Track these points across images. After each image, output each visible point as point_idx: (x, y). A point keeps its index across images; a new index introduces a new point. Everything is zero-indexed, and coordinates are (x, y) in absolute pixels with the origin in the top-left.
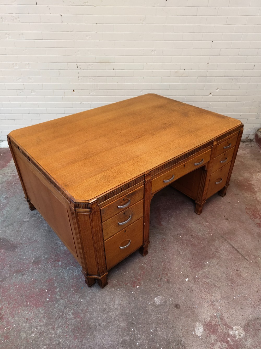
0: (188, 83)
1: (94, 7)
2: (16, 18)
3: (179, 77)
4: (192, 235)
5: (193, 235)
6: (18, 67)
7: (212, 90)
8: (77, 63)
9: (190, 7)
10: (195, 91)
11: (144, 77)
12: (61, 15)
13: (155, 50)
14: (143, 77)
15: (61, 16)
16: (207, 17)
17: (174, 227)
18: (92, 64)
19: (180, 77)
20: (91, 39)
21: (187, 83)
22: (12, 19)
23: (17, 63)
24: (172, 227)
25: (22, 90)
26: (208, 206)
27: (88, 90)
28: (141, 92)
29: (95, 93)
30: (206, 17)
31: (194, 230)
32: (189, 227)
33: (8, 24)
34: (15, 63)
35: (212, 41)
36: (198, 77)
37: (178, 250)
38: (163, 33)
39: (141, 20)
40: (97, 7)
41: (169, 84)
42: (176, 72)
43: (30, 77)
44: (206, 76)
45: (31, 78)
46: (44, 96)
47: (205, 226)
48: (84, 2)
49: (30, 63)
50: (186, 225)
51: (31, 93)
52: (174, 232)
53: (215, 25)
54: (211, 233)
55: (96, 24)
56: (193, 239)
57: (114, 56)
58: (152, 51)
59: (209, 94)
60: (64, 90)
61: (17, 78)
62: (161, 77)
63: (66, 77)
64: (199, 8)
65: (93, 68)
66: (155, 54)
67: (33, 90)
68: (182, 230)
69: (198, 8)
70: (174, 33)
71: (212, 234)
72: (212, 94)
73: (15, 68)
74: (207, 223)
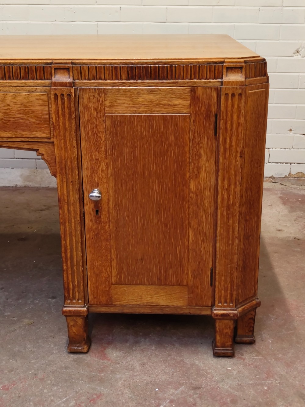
0: (236, 24)
3: (211, 7)
4: (196, 388)
5: (200, 388)
7: (300, 42)
10: (255, 43)
11: (122, 6)
14: (119, 6)
17: (143, 364)
19: (215, 7)
21: (233, 24)
24: (137, 365)
26: (271, 316)
31: (208, 373)
32: (193, 365)
36: (261, 8)
41: (187, 24)
44: (282, 6)
47: (249, 365)
50: (187, 360)
52: (138, 377)
54: (262, 385)
56: (198, 400)
59: (294, 53)
62: (166, 7)
68: (166, 373)
71: (269, 388)
72: (302, 52)
74: (257, 356)
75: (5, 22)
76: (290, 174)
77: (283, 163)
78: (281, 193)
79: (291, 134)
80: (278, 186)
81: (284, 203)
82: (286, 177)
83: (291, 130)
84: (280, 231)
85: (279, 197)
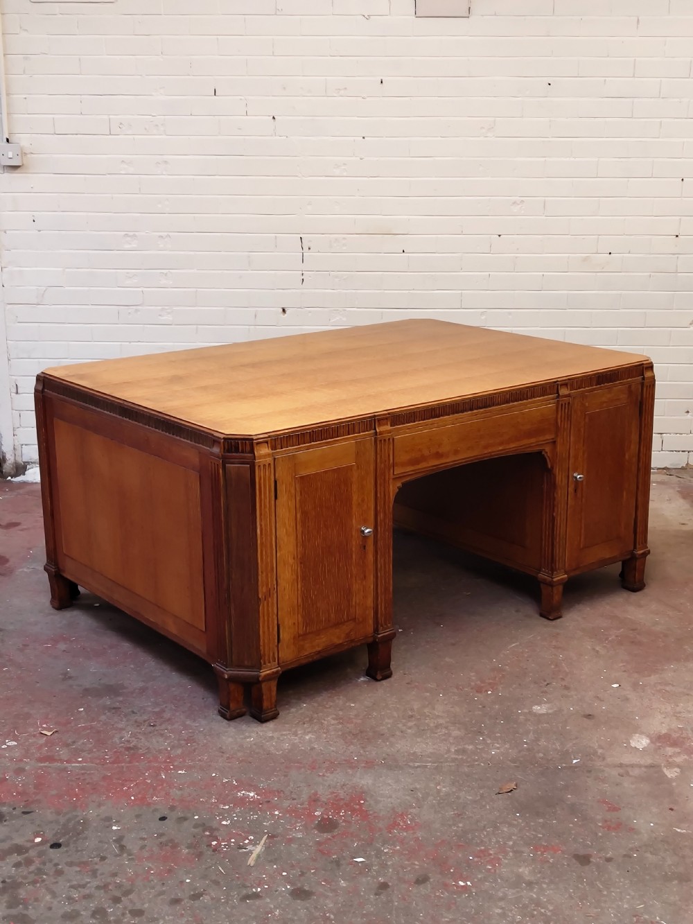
0: (624, 292)
1: (360, 99)
2: (157, 125)
3: (594, 274)
4: (633, 630)
5: (637, 630)
6: (135, 246)
8: (302, 236)
9: (614, 99)
10: (645, 313)
11: (490, 273)
12: (274, 118)
13: (522, 201)
14: (487, 273)
15: (273, 120)
16: (661, 122)
18: (344, 238)
19: (598, 274)
20: (345, 174)
21: (619, 292)
22: (146, 129)
23: (136, 233)
25: (134, 307)
27: (326, 309)
28: (483, 318)
29: (344, 319)
30: (659, 120)
33: (134, 139)
34: (131, 234)
35: (683, 180)
36: (653, 274)
37: (594, 649)
38: (543, 159)
39: (482, 128)
40: (368, 99)
41: (565, 292)
42: (585, 259)
43: (165, 271)
44: (676, 272)
45: (166, 274)
46: (195, 326)
48: (336, 89)
49: (170, 234)
51: (160, 315)
53: (685, 140)
55: (364, 138)
56: (637, 635)
57: (406, 217)
58: (514, 203)
59: (691, 324)
60: (257, 309)
61: (128, 273)
62: (542, 273)
63: (266, 272)
64: (636, 100)
65: (344, 248)
66: (523, 212)
67: (166, 308)
68: (606, 622)
69: (633, 102)
70: (572, 159)
73: (127, 246)
75: (354, 291)
76: (688, 464)
77: (679, 451)
78: (679, 487)
79: (689, 416)
80: (674, 479)
81: (684, 498)
82: (683, 468)
83: (688, 412)
84: (683, 524)
85: (678, 491)
